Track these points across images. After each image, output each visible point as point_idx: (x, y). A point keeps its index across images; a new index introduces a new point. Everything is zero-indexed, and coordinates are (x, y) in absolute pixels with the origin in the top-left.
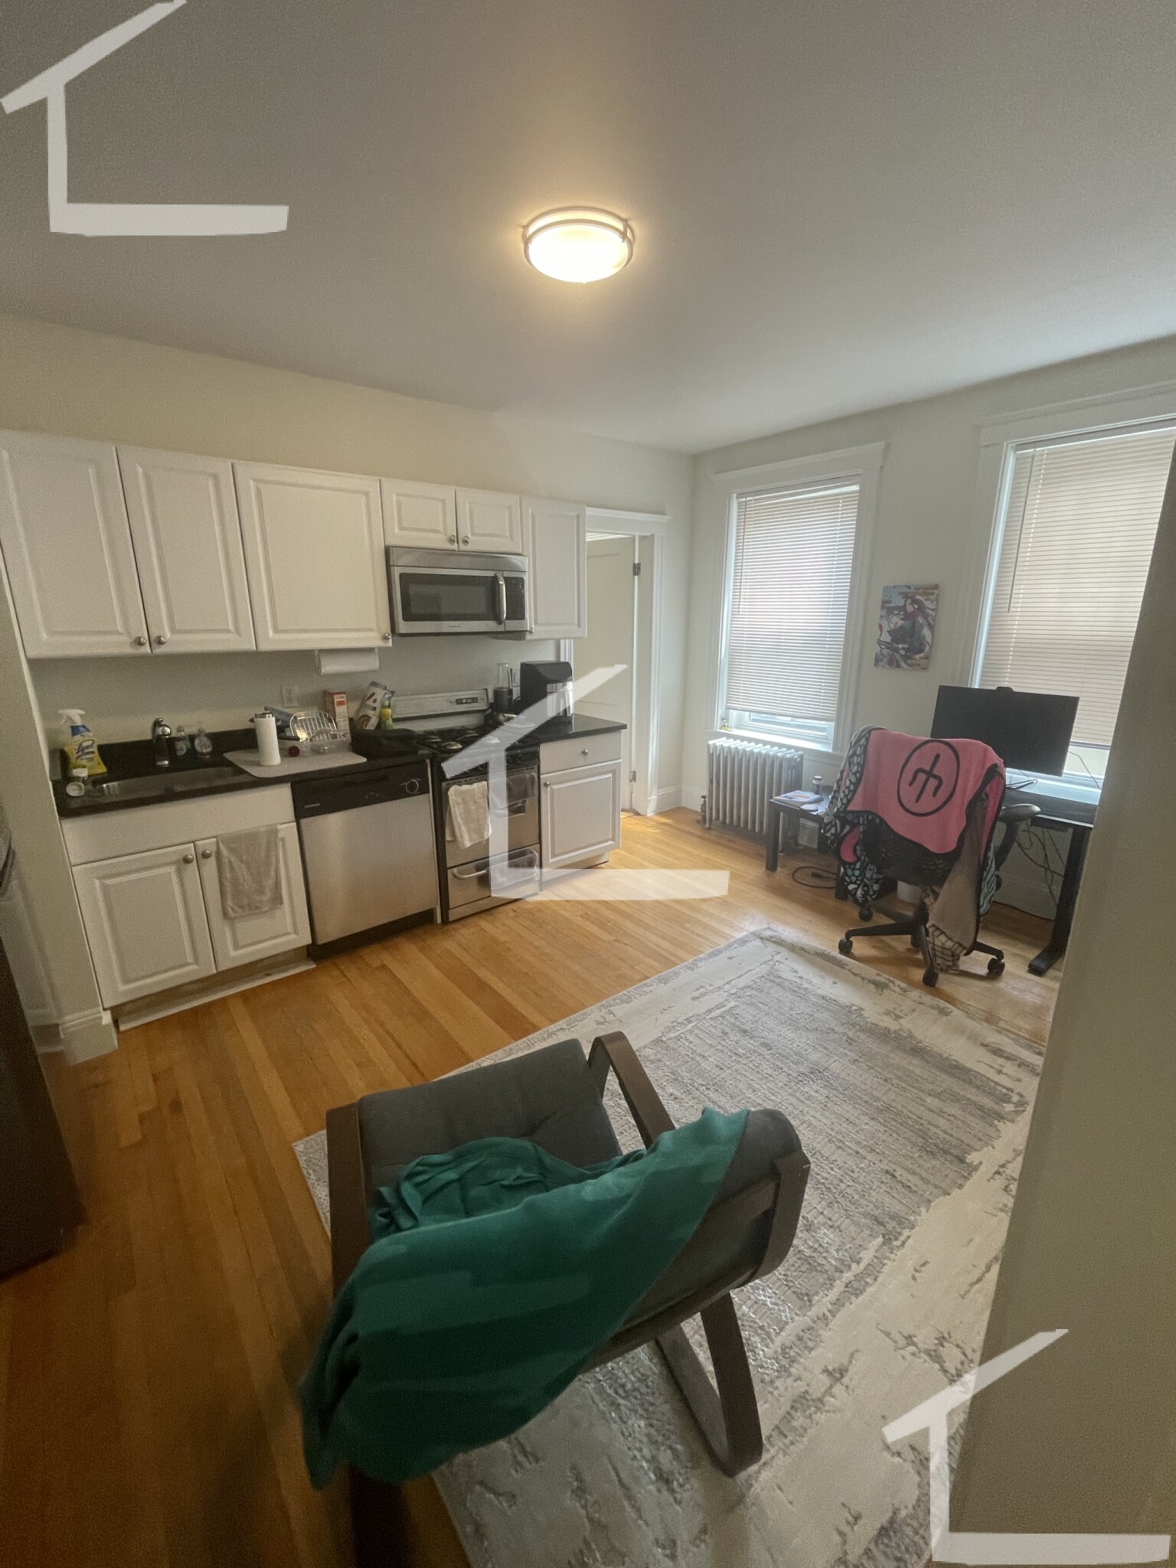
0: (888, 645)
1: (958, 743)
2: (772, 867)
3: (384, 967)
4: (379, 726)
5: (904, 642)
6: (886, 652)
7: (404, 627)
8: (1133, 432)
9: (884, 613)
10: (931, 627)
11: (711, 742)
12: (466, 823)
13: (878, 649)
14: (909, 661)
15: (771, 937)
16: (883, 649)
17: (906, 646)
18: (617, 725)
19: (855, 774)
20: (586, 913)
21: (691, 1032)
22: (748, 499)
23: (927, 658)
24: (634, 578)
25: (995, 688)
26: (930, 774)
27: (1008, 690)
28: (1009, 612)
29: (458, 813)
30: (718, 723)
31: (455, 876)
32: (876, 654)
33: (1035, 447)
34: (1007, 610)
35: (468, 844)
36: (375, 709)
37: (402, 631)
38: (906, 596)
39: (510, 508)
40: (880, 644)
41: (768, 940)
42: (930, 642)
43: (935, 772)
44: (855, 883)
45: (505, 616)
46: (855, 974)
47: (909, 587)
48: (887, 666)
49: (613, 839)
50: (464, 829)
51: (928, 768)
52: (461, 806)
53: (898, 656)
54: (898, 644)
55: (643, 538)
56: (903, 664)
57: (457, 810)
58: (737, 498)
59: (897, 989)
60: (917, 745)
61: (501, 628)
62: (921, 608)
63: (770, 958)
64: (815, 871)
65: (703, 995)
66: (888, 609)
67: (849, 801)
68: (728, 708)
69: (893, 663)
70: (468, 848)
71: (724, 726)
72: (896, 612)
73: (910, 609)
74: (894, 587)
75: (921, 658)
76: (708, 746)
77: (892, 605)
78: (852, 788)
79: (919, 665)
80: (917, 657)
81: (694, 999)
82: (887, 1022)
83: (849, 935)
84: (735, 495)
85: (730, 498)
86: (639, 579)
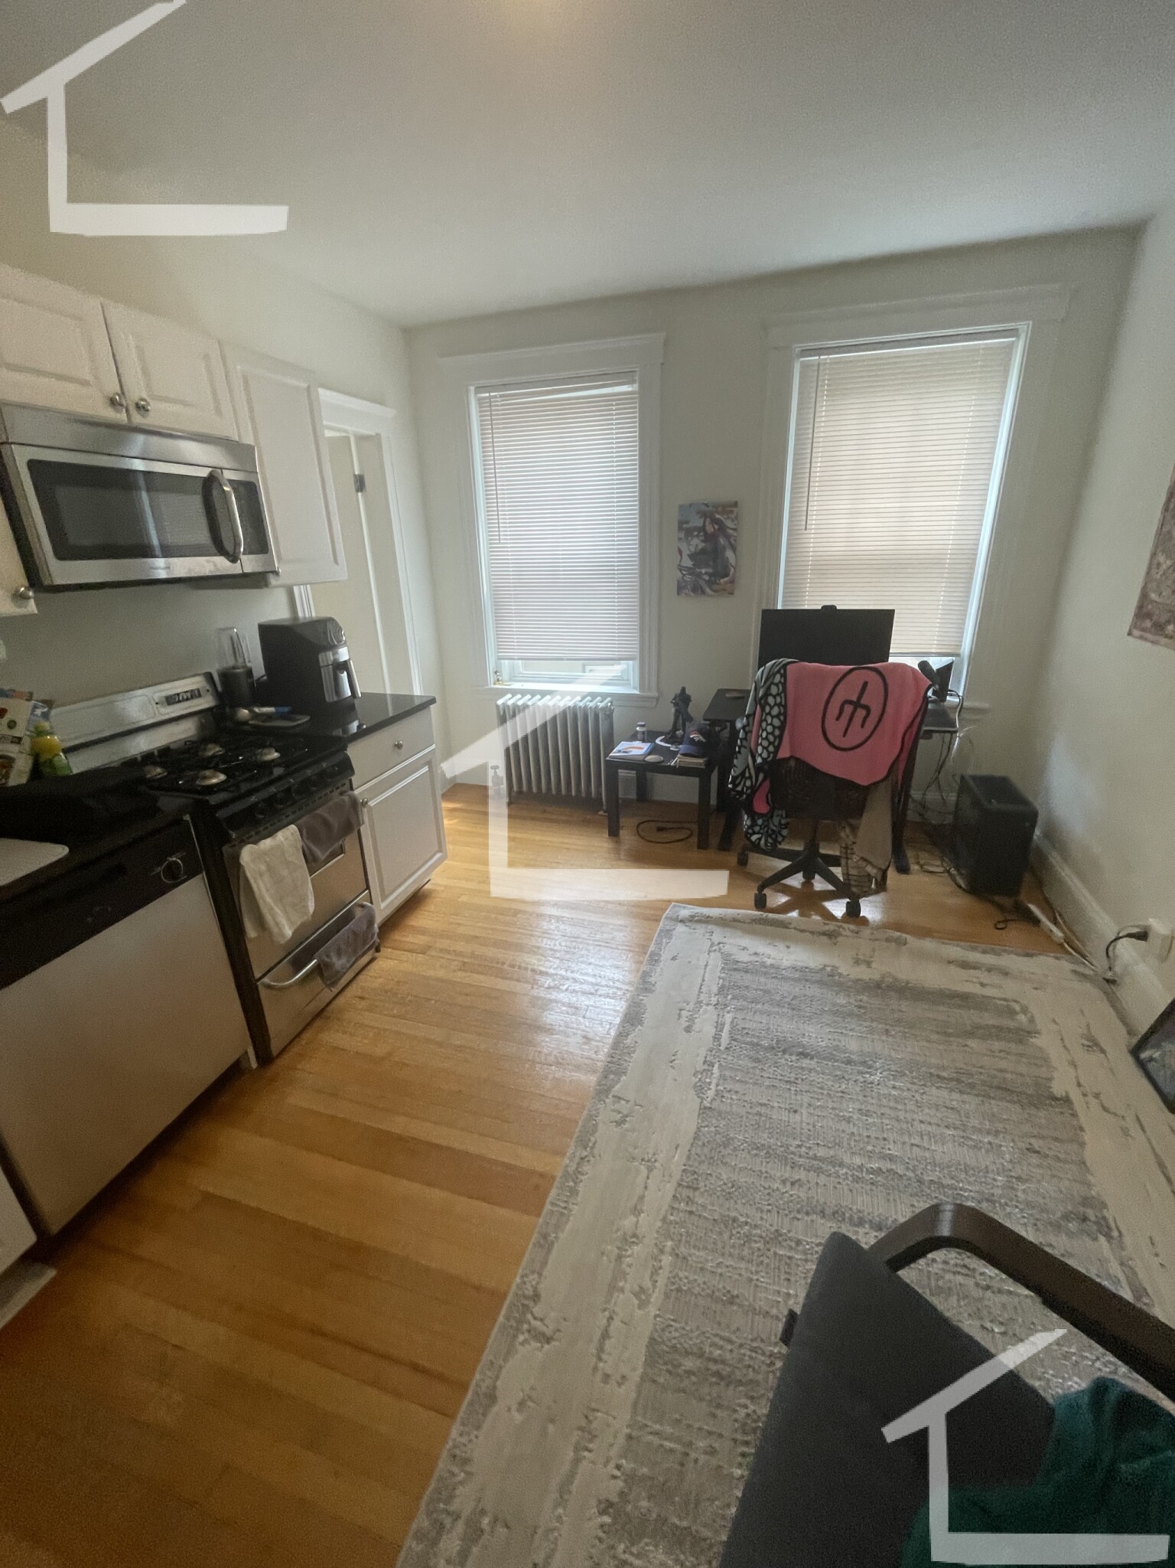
0: (691, 571)
1: (881, 666)
2: (614, 833)
3: (208, 1197)
4: (36, 771)
5: (707, 566)
6: (688, 578)
7: (62, 572)
8: (906, 347)
9: (682, 535)
10: (734, 549)
11: (500, 702)
12: (280, 899)
13: (680, 575)
14: (715, 587)
15: (692, 917)
16: (684, 575)
17: (710, 570)
18: (424, 700)
19: (777, 716)
20: (464, 963)
21: (723, 1078)
22: (492, 394)
23: (732, 582)
24: (357, 496)
25: (820, 608)
26: (857, 705)
27: (833, 608)
28: (806, 529)
29: (264, 890)
30: (491, 678)
31: (269, 987)
32: (678, 581)
33: (819, 355)
34: (804, 527)
35: (289, 932)
36: (18, 740)
37: (59, 581)
38: (704, 515)
39: (206, 357)
40: (681, 570)
41: (691, 921)
42: (733, 563)
43: (863, 702)
44: (758, 833)
45: (242, 549)
46: (802, 931)
47: (707, 505)
48: (692, 594)
49: (440, 851)
50: (278, 911)
51: (854, 698)
52: (266, 878)
53: (702, 583)
54: (700, 568)
55: (361, 439)
56: (708, 590)
57: (262, 885)
58: (476, 393)
59: (848, 933)
60: (841, 675)
61: (235, 569)
62: (722, 528)
63: (709, 943)
64: (660, 825)
65: (691, 1020)
66: (686, 531)
67: (777, 749)
68: (500, 658)
69: (697, 590)
70: (292, 937)
71: (498, 680)
72: (696, 533)
73: (710, 529)
74: (690, 505)
75: (726, 583)
76: (497, 706)
77: (691, 525)
78: (777, 732)
79: (724, 590)
80: (722, 581)
81: (688, 1029)
82: (863, 973)
83: (761, 888)
84: (472, 388)
85: (467, 392)
86: (366, 499)
